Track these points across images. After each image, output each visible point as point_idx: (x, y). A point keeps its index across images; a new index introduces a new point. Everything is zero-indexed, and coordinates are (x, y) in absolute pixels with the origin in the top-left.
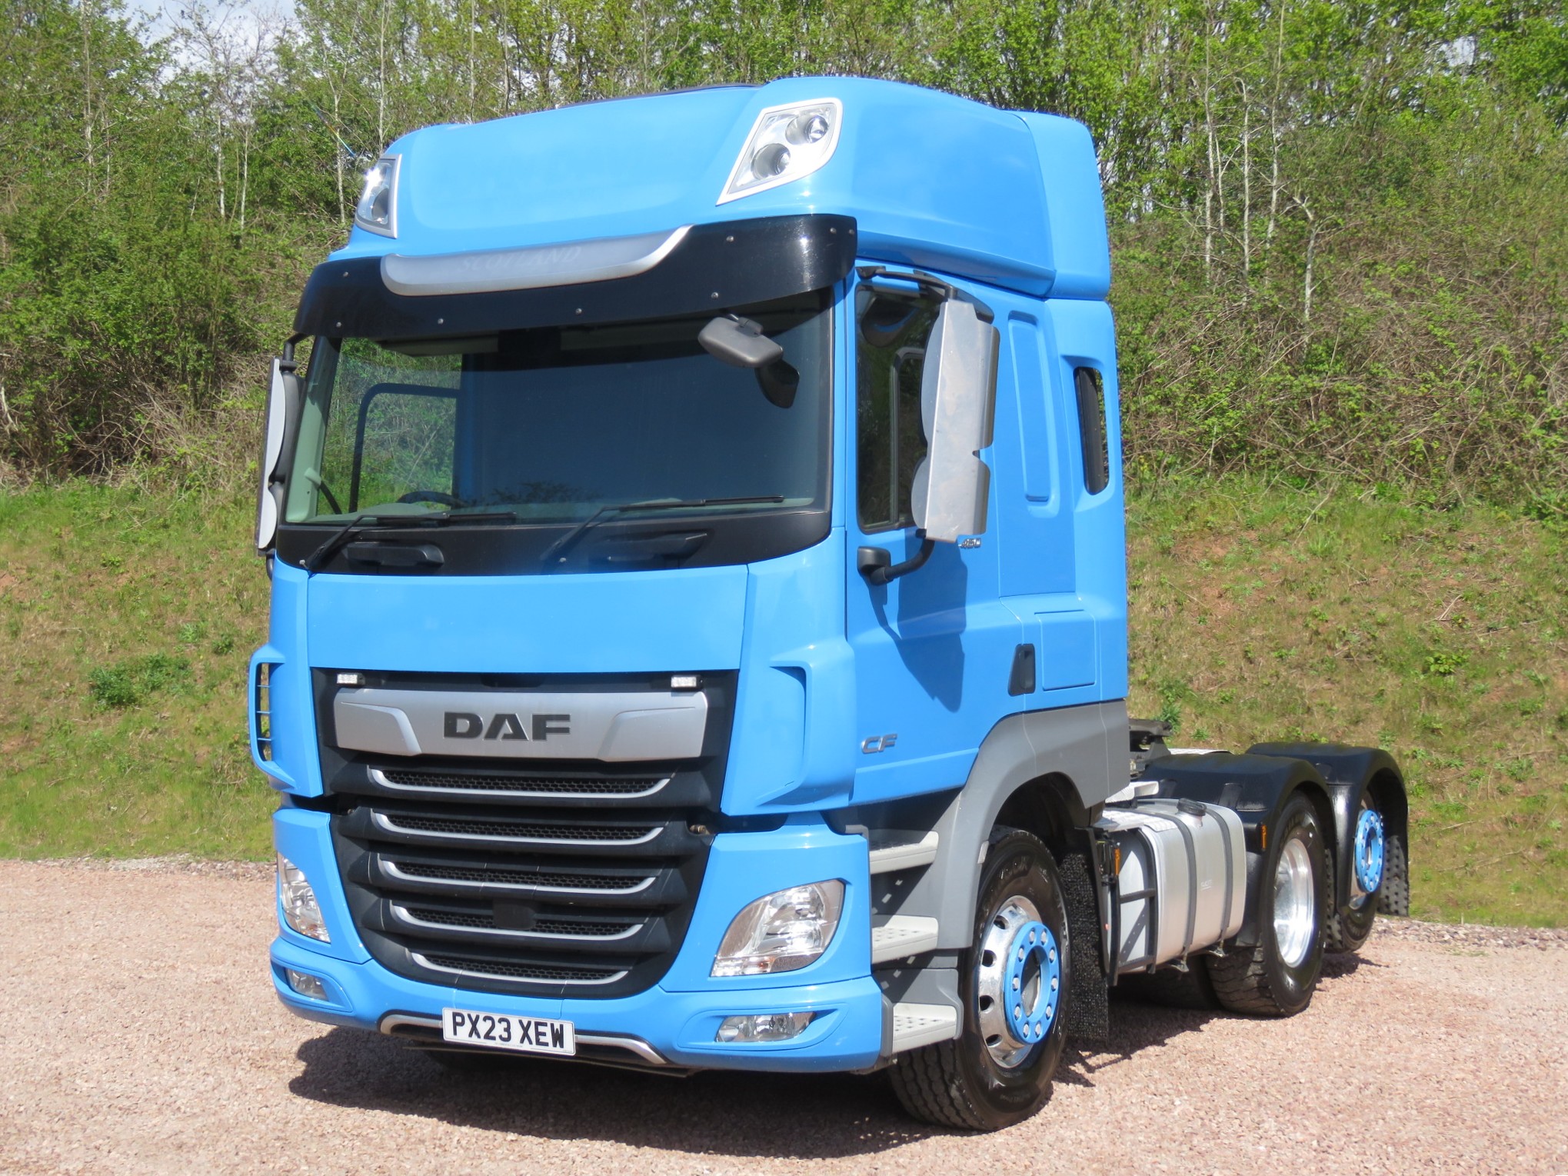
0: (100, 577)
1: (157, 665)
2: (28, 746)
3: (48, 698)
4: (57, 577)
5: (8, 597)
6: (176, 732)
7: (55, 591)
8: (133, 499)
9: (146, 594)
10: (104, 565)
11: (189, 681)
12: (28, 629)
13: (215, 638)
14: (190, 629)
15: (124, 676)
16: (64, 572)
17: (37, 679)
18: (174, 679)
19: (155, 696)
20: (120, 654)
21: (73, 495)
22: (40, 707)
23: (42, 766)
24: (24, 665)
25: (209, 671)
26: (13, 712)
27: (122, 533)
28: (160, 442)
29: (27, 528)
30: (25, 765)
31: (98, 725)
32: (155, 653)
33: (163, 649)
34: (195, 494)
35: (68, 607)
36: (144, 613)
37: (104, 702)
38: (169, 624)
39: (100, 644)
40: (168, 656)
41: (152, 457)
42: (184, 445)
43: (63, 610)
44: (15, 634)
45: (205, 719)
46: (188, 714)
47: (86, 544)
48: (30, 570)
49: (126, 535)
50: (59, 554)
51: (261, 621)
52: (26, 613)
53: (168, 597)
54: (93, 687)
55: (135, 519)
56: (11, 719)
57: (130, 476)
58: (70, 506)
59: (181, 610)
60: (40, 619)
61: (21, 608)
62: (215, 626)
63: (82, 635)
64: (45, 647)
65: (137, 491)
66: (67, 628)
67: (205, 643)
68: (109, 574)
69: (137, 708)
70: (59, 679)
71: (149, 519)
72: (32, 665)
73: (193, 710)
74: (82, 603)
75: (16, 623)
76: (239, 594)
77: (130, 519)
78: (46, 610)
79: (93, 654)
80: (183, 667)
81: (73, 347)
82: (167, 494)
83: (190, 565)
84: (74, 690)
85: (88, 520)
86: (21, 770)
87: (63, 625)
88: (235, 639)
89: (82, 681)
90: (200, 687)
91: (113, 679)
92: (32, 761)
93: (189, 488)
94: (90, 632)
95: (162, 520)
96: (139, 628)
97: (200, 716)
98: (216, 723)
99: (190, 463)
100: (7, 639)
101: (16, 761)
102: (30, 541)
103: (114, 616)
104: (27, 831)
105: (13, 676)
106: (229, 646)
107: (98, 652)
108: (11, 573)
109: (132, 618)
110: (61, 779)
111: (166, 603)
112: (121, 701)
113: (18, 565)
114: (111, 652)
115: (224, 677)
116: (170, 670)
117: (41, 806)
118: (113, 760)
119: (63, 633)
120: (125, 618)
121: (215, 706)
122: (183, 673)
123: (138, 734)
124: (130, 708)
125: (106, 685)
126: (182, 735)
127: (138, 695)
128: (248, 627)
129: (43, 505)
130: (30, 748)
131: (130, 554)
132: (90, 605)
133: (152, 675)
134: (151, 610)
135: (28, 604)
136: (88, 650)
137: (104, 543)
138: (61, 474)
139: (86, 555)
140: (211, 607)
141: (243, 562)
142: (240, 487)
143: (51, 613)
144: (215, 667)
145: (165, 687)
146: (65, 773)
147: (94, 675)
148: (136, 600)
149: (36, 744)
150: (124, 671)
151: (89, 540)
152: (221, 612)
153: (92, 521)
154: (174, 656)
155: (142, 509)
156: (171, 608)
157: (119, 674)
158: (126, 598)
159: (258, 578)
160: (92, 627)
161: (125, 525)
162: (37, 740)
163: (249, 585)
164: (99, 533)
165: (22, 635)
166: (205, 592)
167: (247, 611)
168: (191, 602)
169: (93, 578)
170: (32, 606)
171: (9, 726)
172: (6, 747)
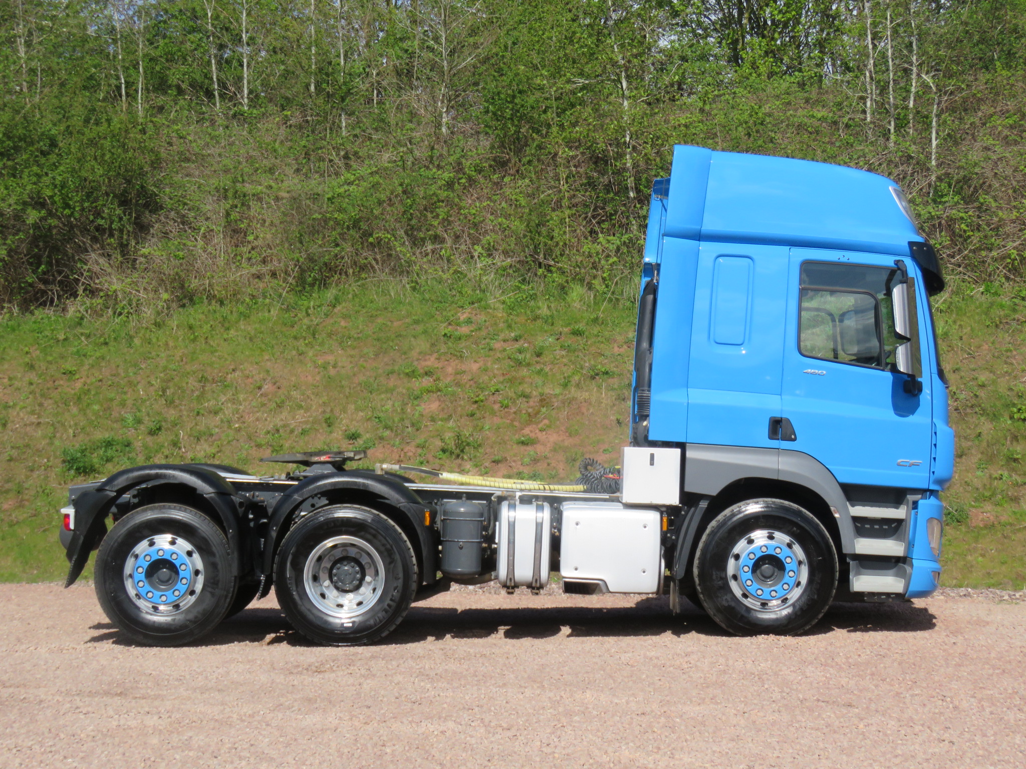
0: (62, 382)
1: (109, 444)
2: (21, 505)
3: (32, 471)
4: (31, 384)
7: (31, 393)
8: (80, 324)
9: (97, 394)
10: (64, 373)
11: (132, 455)
12: (13, 422)
13: (148, 423)
14: (130, 418)
15: (88, 454)
16: (35, 380)
17: (23, 457)
18: (121, 454)
19: (109, 466)
20: (81, 437)
21: (35, 322)
22: (27, 477)
23: (33, 518)
24: (12, 447)
25: (146, 447)
26: (8, 481)
27: (75, 350)
28: (97, 281)
29: (4, 349)
30: (21, 518)
32: (107, 435)
33: (113, 433)
34: (125, 319)
35: (41, 405)
36: (96, 407)
37: (72, 472)
38: (115, 414)
39: (66, 430)
40: (116, 438)
41: (92, 292)
42: (115, 283)
43: (37, 408)
44: (4, 425)
47: (50, 358)
48: (10, 379)
49: (78, 351)
50: (31, 367)
51: (181, 410)
52: (10, 410)
53: (112, 395)
54: (64, 462)
55: (83, 338)
56: (7, 486)
57: (74, 308)
58: (34, 331)
59: (123, 404)
60: (21, 414)
61: (7, 407)
62: (148, 415)
63: (53, 425)
64: (26, 434)
65: (82, 318)
66: (41, 420)
67: (142, 427)
68: (69, 380)
69: (97, 475)
70: (39, 456)
71: (93, 339)
72: (18, 448)
74: (50, 401)
75: (4, 418)
76: (164, 391)
77: (79, 339)
78: (24, 407)
80: (128, 445)
81: (33, 216)
82: (104, 319)
83: (126, 371)
84: (50, 464)
85: (49, 341)
86: (17, 522)
87: (38, 418)
88: (163, 424)
89: (56, 458)
90: (141, 458)
91: (79, 455)
92: (25, 515)
93: (120, 314)
94: (58, 422)
95: (102, 339)
96: (93, 418)
99: (120, 296)
101: (14, 516)
102: (8, 358)
103: (75, 410)
104: (27, 563)
105: (6, 456)
106: (159, 429)
107: (65, 436)
109: (88, 411)
110: (47, 527)
111: (112, 400)
114: (74, 436)
115: (157, 451)
116: (119, 447)
117: (35, 546)
119: (39, 423)
120: (83, 411)
122: (127, 449)
124: (92, 476)
125: (73, 460)
127: (97, 466)
128: (172, 414)
129: (13, 330)
130: (22, 506)
131: (82, 365)
132: (56, 402)
133: (105, 451)
134: (102, 405)
135: (11, 404)
136: (58, 435)
137: (62, 357)
138: (25, 307)
139: (50, 366)
140: (143, 401)
141: (165, 369)
142: (158, 313)
143: (29, 409)
144: (151, 444)
145: (116, 460)
146: (50, 523)
147: (65, 453)
148: (89, 399)
149: (26, 503)
150: (86, 449)
151: (51, 355)
152: (152, 405)
153: (52, 341)
154: (120, 438)
155: (87, 332)
156: (115, 403)
157: (83, 451)
158: (82, 397)
159: (177, 379)
160: (59, 419)
161: (76, 344)
162: (28, 500)
163: (171, 384)
164: (58, 350)
165: (9, 425)
166: (139, 391)
167: (170, 403)
168: (129, 398)
169: (57, 383)
170: (15, 405)
171: (6, 492)
172: (6, 506)
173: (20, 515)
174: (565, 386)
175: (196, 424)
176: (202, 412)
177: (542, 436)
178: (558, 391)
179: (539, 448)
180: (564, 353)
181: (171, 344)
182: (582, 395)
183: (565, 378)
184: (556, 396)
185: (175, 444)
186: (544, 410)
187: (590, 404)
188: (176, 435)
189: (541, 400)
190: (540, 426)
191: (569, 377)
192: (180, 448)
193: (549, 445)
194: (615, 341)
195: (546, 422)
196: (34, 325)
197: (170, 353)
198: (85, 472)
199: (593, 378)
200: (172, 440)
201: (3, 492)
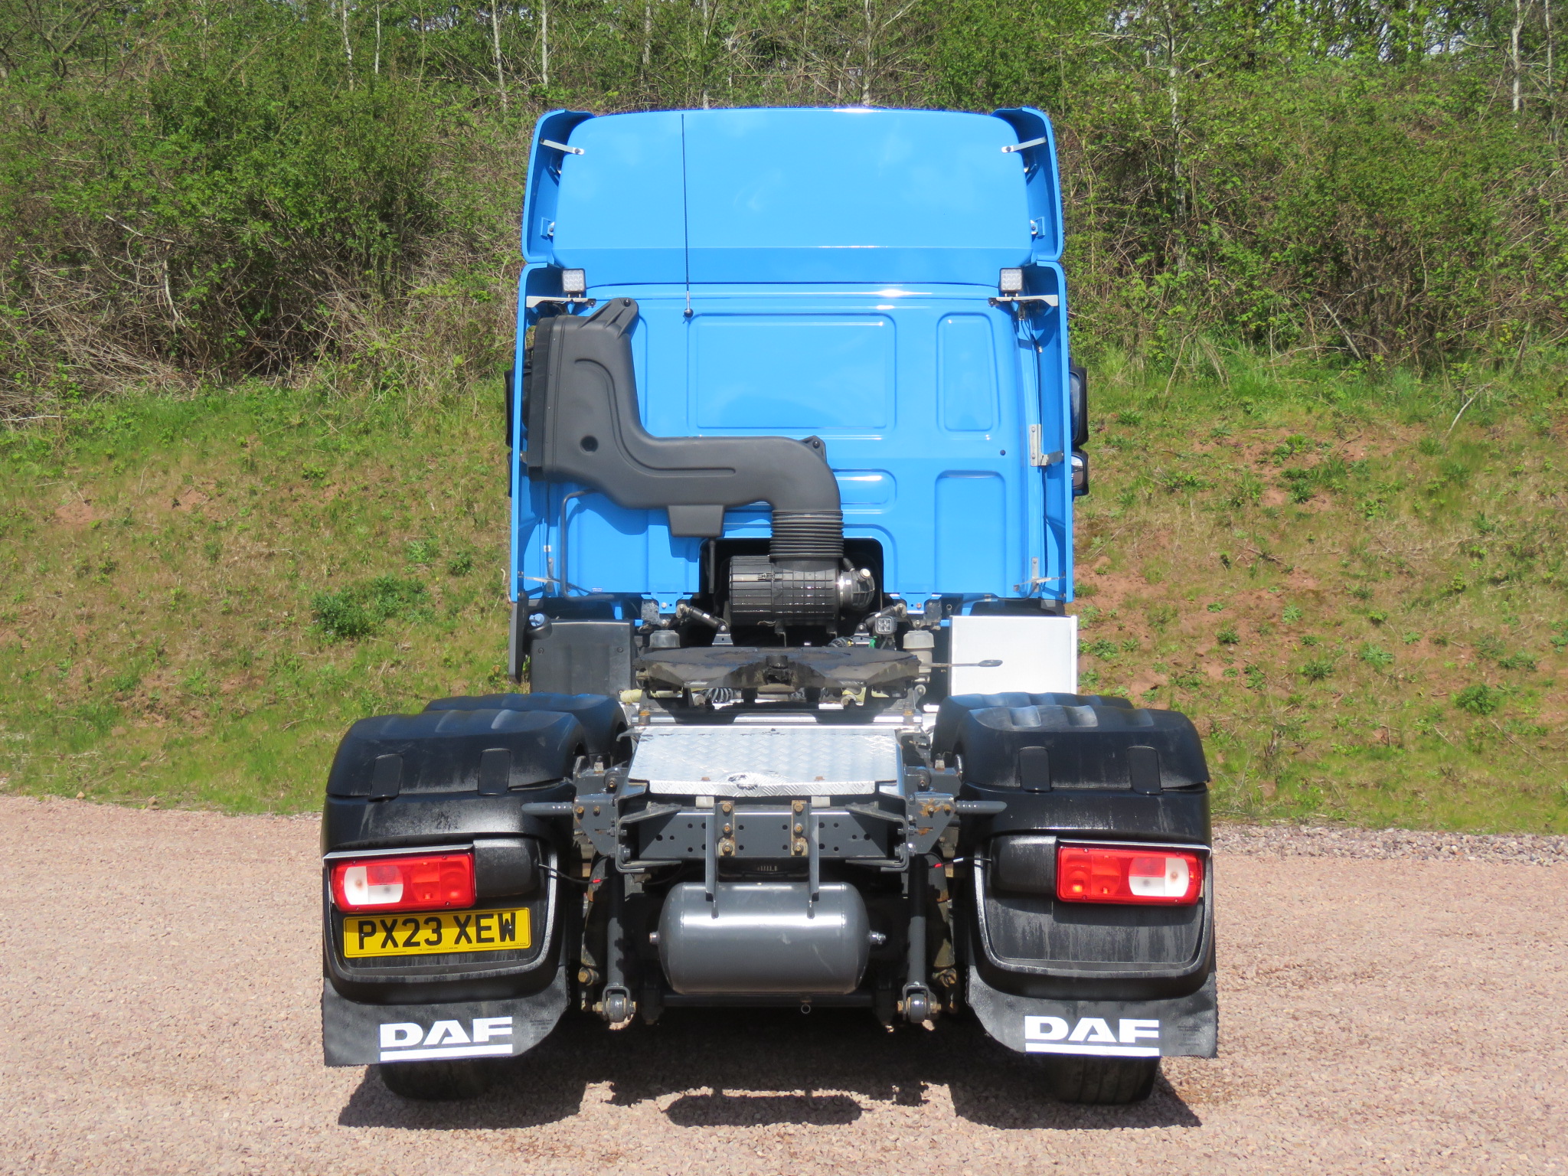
0: (303, 491)
1: (388, 589)
2: (250, 685)
3: (264, 630)
4: (254, 492)
6: (422, 665)
7: (254, 507)
9: (362, 509)
10: (306, 477)
11: (427, 606)
12: (229, 552)
13: (449, 555)
14: (419, 549)
16: (260, 487)
17: (248, 608)
19: (391, 624)
20: (341, 578)
21: (250, 398)
22: (257, 640)
23: (272, 707)
24: (230, 592)
25: (446, 593)
26: (226, 646)
27: (319, 440)
28: (349, 336)
29: (206, 437)
30: (252, 705)
31: (328, 659)
32: (383, 575)
33: (392, 572)
34: (394, 394)
35: (272, 525)
36: (362, 530)
37: (331, 633)
38: (393, 542)
39: (317, 567)
40: (399, 579)
41: (340, 353)
42: (378, 341)
43: (266, 530)
44: (215, 557)
45: (453, 649)
47: (281, 454)
48: (220, 485)
49: (325, 443)
51: (499, 537)
52: (222, 534)
53: (385, 512)
54: (316, 616)
55: (329, 423)
56: (226, 654)
58: (249, 411)
59: (405, 526)
60: (242, 540)
61: (217, 528)
62: (448, 543)
63: (293, 558)
64: (251, 571)
66: (275, 550)
67: (439, 563)
68: (314, 487)
69: (372, 638)
70: (274, 607)
71: (345, 423)
72: (240, 593)
73: (438, 640)
74: (286, 521)
76: (470, 505)
77: (324, 423)
78: (246, 529)
79: (308, 578)
80: (419, 590)
82: (360, 394)
83: (406, 474)
84: (293, 619)
85: (276, 426)
86: (247, 713)
87: (269, 546)
88: (474, 558)
89: (302, 609)
90: (441, 612)
92: (260, 701)
93: (385, 387)
94: (302, 553)
95: (361, 425)
96: (359, 547)
97: (447, 645)
98: (467, 654)
100: (207, 564)
101: (239, 702)
102: (213, 452)
103: (327, 535)
104: (268, 780)
105: (219, 607)
106: (468, 565)
108: (197, 489)
109: (349, 537)
110: (296, 721)
111: (386, 519)
112: (353, 631)
113: (204, 480)
114: (330, 575)
115: (466, 601)
116: (404, 594)
119: (271, 555)
120: (341, 536)
121: (460, 632)
122: (419, 596)
123: (378, 668)
124: (364, 639)
125: (334, 614)
126: (430, 668)
127: (371, 623)
128: (486, 543)
129: (217, 410)
130: (254, 687)
131: (333, 464)
132: (296, 521)
133: (384, 600)
134: (371, 528)
135: (224, 524)
136: (302, 573)
137: (300, 451)
138: (231, 376)
139: (283, 466)
140: (438, 521)
141: (467, 470)
142: (448, 386)
143: (253, 532)
144: (455, 590)
145: (400, 613)
146: (301, 714)
147: (319, 602)
148: (351, 516)
149: (260, 682)
150: (351, 596)
151: (282, 449)
152: (451, 527)
153: (281, 427)
154: (406, 578)
155: (336, 413)
156: (391, 524)
157: (347, 599)
158: (339, 513)
159: (488, 488)
160: (303, 548)
161: (320, 431)
162: (261, 677)
163: (479, 496)
164: (291, 441)
167: (481, 525)
168: (415, 516)
169: (295, 492)
170: (230, 525)
171: (225, 663)
172: (226, 687)
173: (251, 701)
174: (1128, 503)
177: (1101, 582)
178: (1116, 511)
179: (1100, 601)
180: (1114, 451)
181: (472, 432)
182: (1158, 519)
183: (1124, 490)
184: (1115, 519)
185: (495, 590)
186: (1097, 541)
187: (1173, 532)
188: (496, 576)
189: (1091, 526)
190: (1097, 566)
191: (1131, 489)
193: (1116, 597)
194: (1193, 434)
195: (1104, 559)
196: (248, 403)
197: (472, 446)
198: (352, 633)
199: (1171, 490)
200: (490, 584)
201: (219, 663)
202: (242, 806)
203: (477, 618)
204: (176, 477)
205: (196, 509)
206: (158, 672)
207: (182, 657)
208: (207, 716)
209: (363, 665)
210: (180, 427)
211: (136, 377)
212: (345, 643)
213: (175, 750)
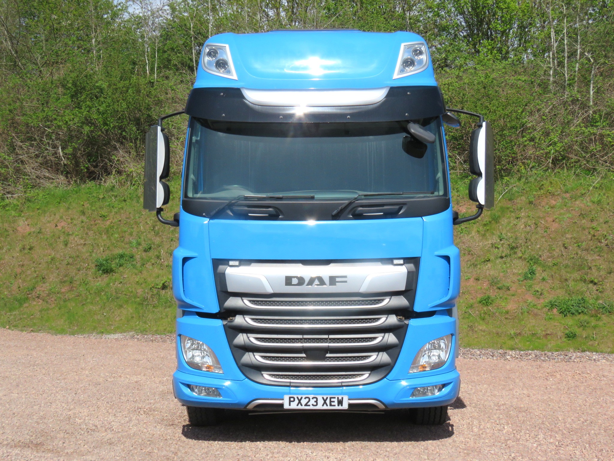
0: (99, 222)
1: (122, 256)
2: (71, 290)
3: (79, 270)
4: (83, 222)
5: (63, 230)
6: (129, 283)
7: (82, 227)
8: (112, 190)
9: (117, 228)
10: (101, 217)
11: (134, 263)
12: (71, 243)
13: (144, 245)
14: (134, 242)
15: (109, 261)
16: (85, 220)
17: (75, 263)
18: (128, 262)
19: (121, 269)
20: (107, 252)
21: (88, 188)
22: (76, 274)
23: (77, 298)
24: (70, 257)
25: (142, 259)
26: (66, 276)
27: (108, 204)
28: (122, 166)
29: (71, 202)
30: (70, 297)
31: (99, 281)
32: (121, 252)
33: (124, 250)
34: (136, 187)
35: (87, 234)
36: (116, 236)
37: (101, 272)
38: (126, 240)
39: (99, 248)
40: (126, 253)
41: (119, 172)
42: (132, 167)
43: (85, 235)
44: (66, 245)
46: (134, 276)
47: (94, 208)
48: (72, 219)
49: (109, 205)
50: (83, 213)
51: (162, 238)
52: (70, 237)
53: (126, 229)
54: (96, 266)
55: (113, 198)
56: (65, 279)
57: (111, 181)
58: (87, 193)
59: (131, 234)
60: (76, 239)
61: (69, 235)
62: (145, 240)
63: (92, 245)
64: (78, 250)
65: (114, 187)
66: (86, 242)
67: (141, 247)
68: (103, 220)
69: (114, 274)
70: (83, 262)
71: (118, 198)
72: (73, 257)
73: (136, 275)
74: (92, 232)
75: (66, 241)
76: (154, 227)
77: (111, 198)
78: (78, 235)
80: (132, 257)
81: (87, 129)
82: (125, 188)
83: (134, 216)
84: (89, 267)
85: (94, 199)
86: (69, 299)
87: (85, 241)
88: (152, 246)
89: (92, 263)
90: (139, 265)
91: (104, 262)
92: (73, 296)
93: (134, 185)
94: (95, 244)
95: (123, 198)
96: (115, 242)
97: (139, 277)
98: (145, 279)
99: (135, 175)
100: (63, 247)
101: (67, 296)
102: (72, 208)
103: (105, 237)
104: (71, 323)
105: (65, 262)
106: (150, 248)
107: (99, 251)
108: (64, 220)
109: (112, 238)
110: (84, 303)
111: (125, 232)
112: (108, 271)
113: (67, 217)
114: (103, 252)
116: (127, 258)
117: (77, 313)
118: (105, 295)
119: (85, 244)
120: (109, 238)
121: (144, 272)
122: (132, 259)
123: (114, 284)
124: (111, 274)
125: (101, 265)
126: (132, 285)
127: (114, 269)
128: (157, 240)
129: (77, 193)
130: (73, 290)
131: (111, 212)
132: (95, 233)
133: (119, 260)
134: (119, 234)
135: (71, 233)
136: (95, 251)
137: (101, 208)
138: (84, 180)
139: (93, 213)
140: (143, 233)
143: (80, 236)
144: (145, 257)
146: (86, 300)
147: (97, 261)
148: (113, 231)
149: (75, 289)
150: (109, 259)
151: (95, 206)
152: (146, 235)
153: (96, 199)
154: (128, 253)
155: (116, 194)
156: (127, 234)
157: (106, 261)
158: (109, 230)
160: (96, 242)
161: (109, 200)
162: (75, 287)
164: (98, 204)
165: (69, 245)
166: (140, 227)
168: (135, 231)
169: (97, 222)
170: (73, 234)
171: (65, 282)
172: (63, 290)
173: (71, 295)
175: (171, 246)
176: (174, 239)
185: (158, 257)
188: (159, 252)
192: (161, 260)
200: (157, 255)
201: (62, 282)
202: (62, 332)
203: (151, 267)
204: (57, 217)
205: (63, 227)
206: (42, 285)
207: (51, 280)
208: (56, 300)
209: (109, 283)
210: (63, 198)
211: (51, 181)
212: (105, 275)
213: (43, 312)
